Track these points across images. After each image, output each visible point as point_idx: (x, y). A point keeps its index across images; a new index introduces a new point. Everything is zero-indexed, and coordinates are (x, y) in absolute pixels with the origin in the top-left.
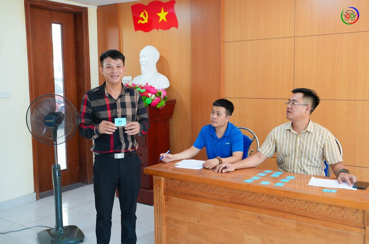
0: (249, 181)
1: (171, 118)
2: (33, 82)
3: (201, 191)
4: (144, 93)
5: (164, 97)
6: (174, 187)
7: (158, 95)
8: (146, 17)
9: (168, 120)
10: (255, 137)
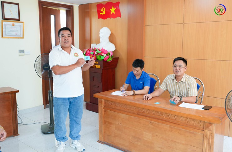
1: (116, 67)
3: (122, 108)
5: (112, 56)
6: (108, 105)
8: (104, 11)
9: (114, 69)
10: (158, 79)
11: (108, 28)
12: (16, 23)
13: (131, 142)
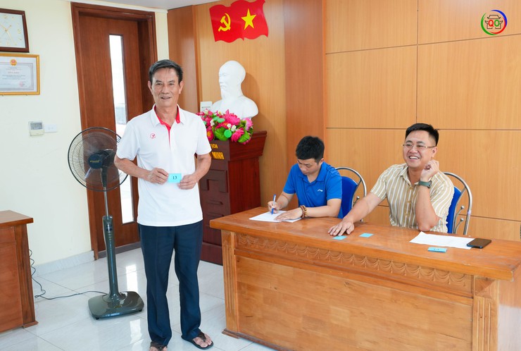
1: (262, 155)
3: (278, 250)
4: (223, 123)
5: (250, 128)
6: (246, 245)
7: (242, 126)
8: (228, 22)
9: (257, 158)
10: (361, 180)
11: (239, 62)
12: (20, 59)
13: (302, 330)
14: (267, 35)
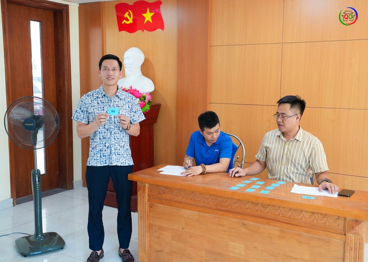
0: (234, 188)
1: (156, 122)
2: (10, 82)
3: (186, 198)
5: (149, 101)
6: (158, 194)
7: (143, 99)
8: (130, 18)
9: (152, 124)
10: (241, 144)
14: (163, 29)
